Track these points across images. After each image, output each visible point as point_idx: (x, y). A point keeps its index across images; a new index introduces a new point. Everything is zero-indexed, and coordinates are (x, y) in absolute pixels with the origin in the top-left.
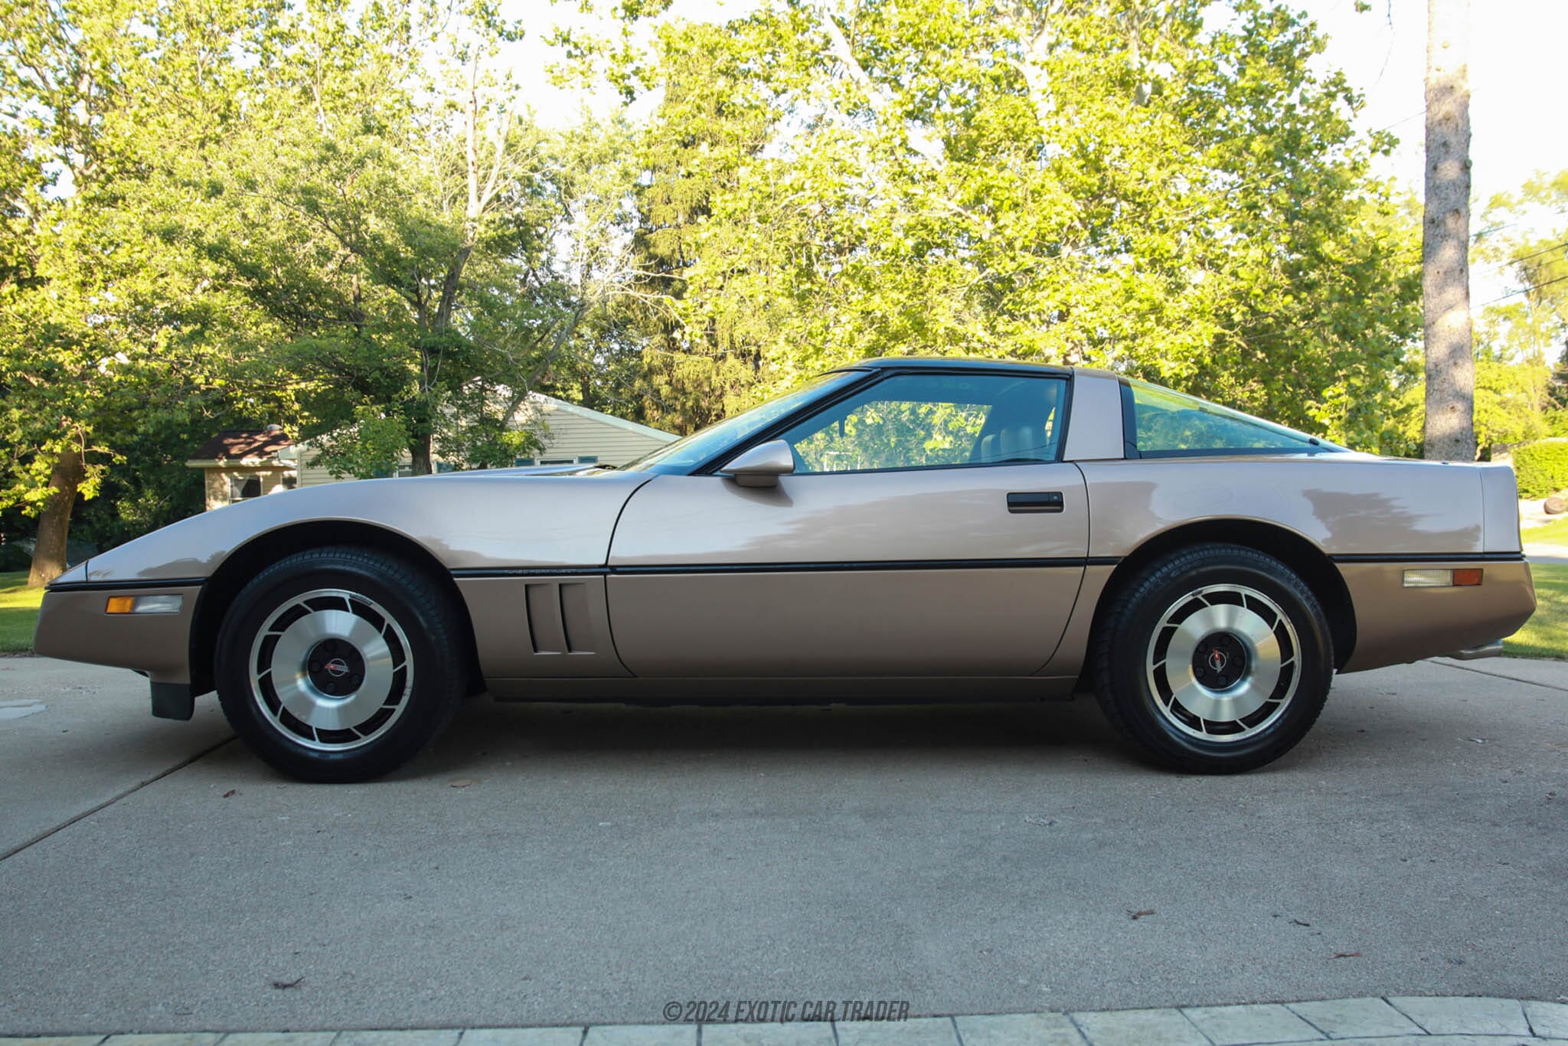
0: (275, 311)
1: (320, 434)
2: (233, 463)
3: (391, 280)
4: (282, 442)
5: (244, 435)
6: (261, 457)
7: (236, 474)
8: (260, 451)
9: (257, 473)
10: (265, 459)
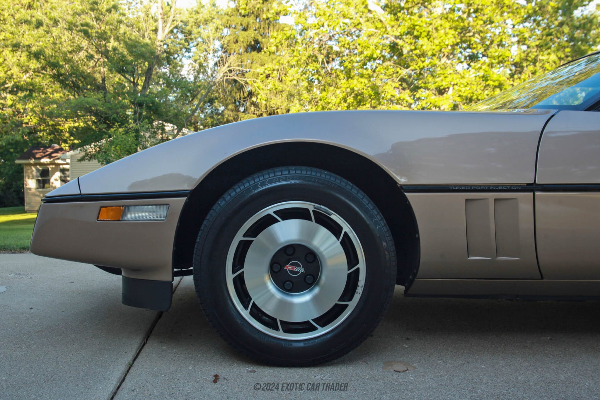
0: (64, 85)
1: (85, 145)
2: (37, 161)
3: (121, 71)
4: (59, 152)
5: (42, 149)
6: (50, 158)
7: (38, 167)
8: (50, 156)
9: (48, 166)
10: (52, 160)
